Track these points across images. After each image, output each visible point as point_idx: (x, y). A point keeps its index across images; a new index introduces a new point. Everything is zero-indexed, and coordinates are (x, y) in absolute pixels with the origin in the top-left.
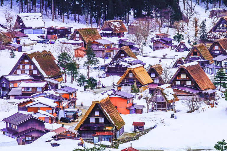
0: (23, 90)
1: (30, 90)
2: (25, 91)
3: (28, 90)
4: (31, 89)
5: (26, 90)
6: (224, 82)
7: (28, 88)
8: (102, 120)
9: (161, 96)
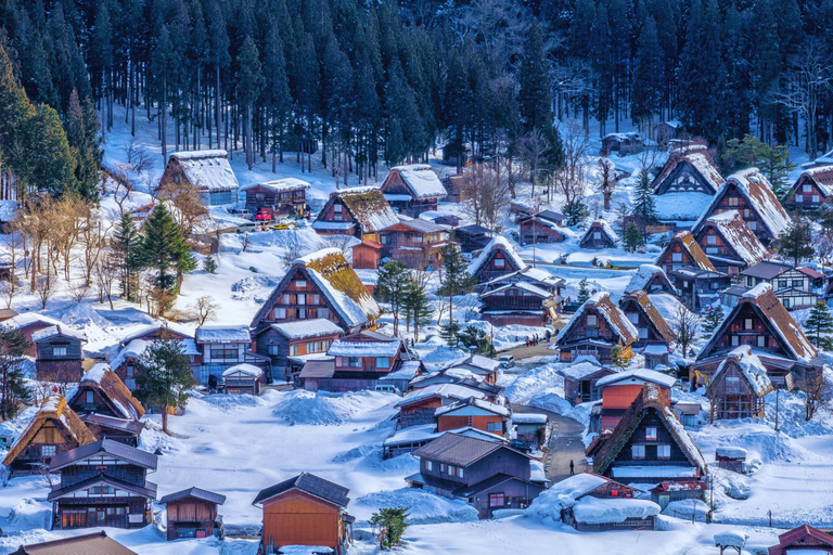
0: (339, 364)
1: (358, 364)
2: (343, 367)
3: (352, 364)
4: (360, 360)
5: (346, 364)
6: (828, 335)
7: (352, 359)
8: (665, 451)
9: (737, 379)
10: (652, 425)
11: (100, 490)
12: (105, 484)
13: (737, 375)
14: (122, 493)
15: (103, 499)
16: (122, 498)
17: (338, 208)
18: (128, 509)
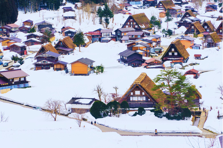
1: (134, 37)
2: (130, 37)
3: (132, 37)
8: (176, 54)
9: (211, 39)
10: (173, 48)
11: (44, 62)
12: (45, 61)
13: (211, 38)
14: (49, 63)
15: (45, 64)
16: (49, 64)
17: (161, 4)
18: (50, 66)
